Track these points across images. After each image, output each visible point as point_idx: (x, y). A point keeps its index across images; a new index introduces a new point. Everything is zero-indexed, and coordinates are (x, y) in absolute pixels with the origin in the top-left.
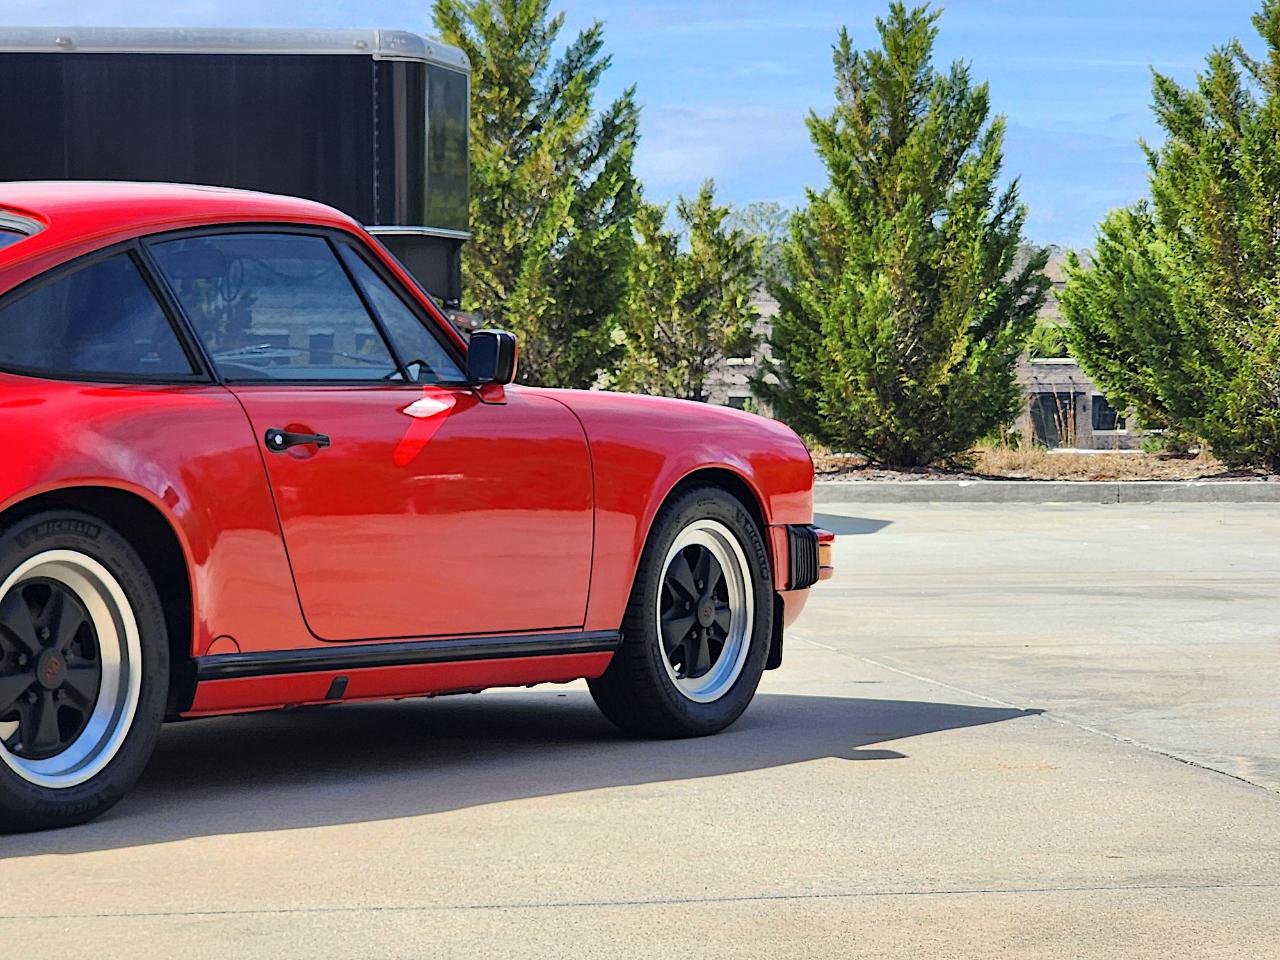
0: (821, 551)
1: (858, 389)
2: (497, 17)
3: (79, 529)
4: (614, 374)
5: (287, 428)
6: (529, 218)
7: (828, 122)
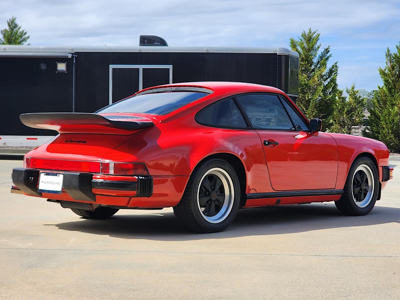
0: (390, 172)
1: (389, 134)
2: (305, 45)
3: (221, 163)
4: (330, 130)
5: (269, 140)
6: (312, 92)
7: (384, 70)
